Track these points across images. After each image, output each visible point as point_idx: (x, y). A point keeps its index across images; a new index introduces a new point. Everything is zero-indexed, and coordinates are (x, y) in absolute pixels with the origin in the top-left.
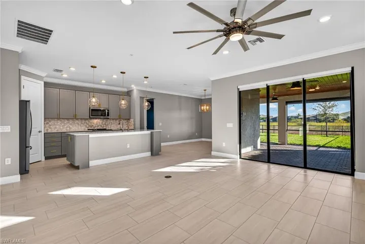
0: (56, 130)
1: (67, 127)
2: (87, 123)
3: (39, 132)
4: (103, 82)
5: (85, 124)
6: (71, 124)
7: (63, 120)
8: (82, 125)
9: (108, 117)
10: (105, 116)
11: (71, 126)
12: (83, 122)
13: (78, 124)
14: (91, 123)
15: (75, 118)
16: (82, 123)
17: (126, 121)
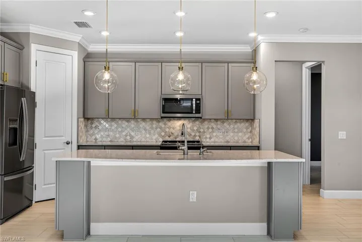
0: (109, 139)
1: (126, 136)
2: (161, 128)
3: (68, 143)
4: (179, 34)
5: (159, 130)
6: (133, 130)
7: (120, 122)
8: (152, 132)
9: (197, 115)
10: (192, 113)
11: (133, 134)
12: (154, 126)
13: (145, 129)
14: (169, 128)
15: (134, 117)
16: (152, 128)
17: (247, 124)
